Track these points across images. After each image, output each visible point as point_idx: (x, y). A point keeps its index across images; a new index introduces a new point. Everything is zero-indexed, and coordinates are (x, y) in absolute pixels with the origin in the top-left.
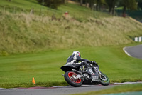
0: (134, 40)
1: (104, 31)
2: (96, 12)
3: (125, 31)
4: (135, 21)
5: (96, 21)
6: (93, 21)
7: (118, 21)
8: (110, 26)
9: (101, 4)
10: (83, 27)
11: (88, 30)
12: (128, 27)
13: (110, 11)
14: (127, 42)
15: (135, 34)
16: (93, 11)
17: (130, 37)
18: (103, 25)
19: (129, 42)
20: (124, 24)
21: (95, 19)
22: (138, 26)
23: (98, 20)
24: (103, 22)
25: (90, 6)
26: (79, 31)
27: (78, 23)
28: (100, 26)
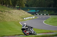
0: (24, 19)
1: (12, 15)
2: (8, 8)
3: (20, 15)
4: (24, 11)
5: (8, 12)
6: (7, 12)
7: (17, 12)
8: (14, 14)
9: (10, 5)
10: (3, 14)
11: (5, 15)
12: (21, 14)
13: (14, 8)
14: (21, 20)
15: (24, 17)
16: (7, 8)
17: (22, 18)
18: (11, 13)
19: (22, 20)
20: (19, 13)
21: (8, 11)
22: (25, 14)
23: (9, 11)
24: (11, 12)
25: (6, 6)
26: (2, 16)
27: (1, 13)
28: (10, 14)
